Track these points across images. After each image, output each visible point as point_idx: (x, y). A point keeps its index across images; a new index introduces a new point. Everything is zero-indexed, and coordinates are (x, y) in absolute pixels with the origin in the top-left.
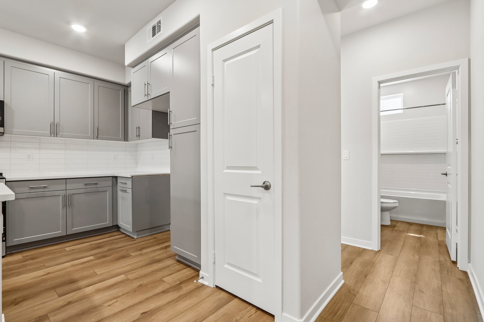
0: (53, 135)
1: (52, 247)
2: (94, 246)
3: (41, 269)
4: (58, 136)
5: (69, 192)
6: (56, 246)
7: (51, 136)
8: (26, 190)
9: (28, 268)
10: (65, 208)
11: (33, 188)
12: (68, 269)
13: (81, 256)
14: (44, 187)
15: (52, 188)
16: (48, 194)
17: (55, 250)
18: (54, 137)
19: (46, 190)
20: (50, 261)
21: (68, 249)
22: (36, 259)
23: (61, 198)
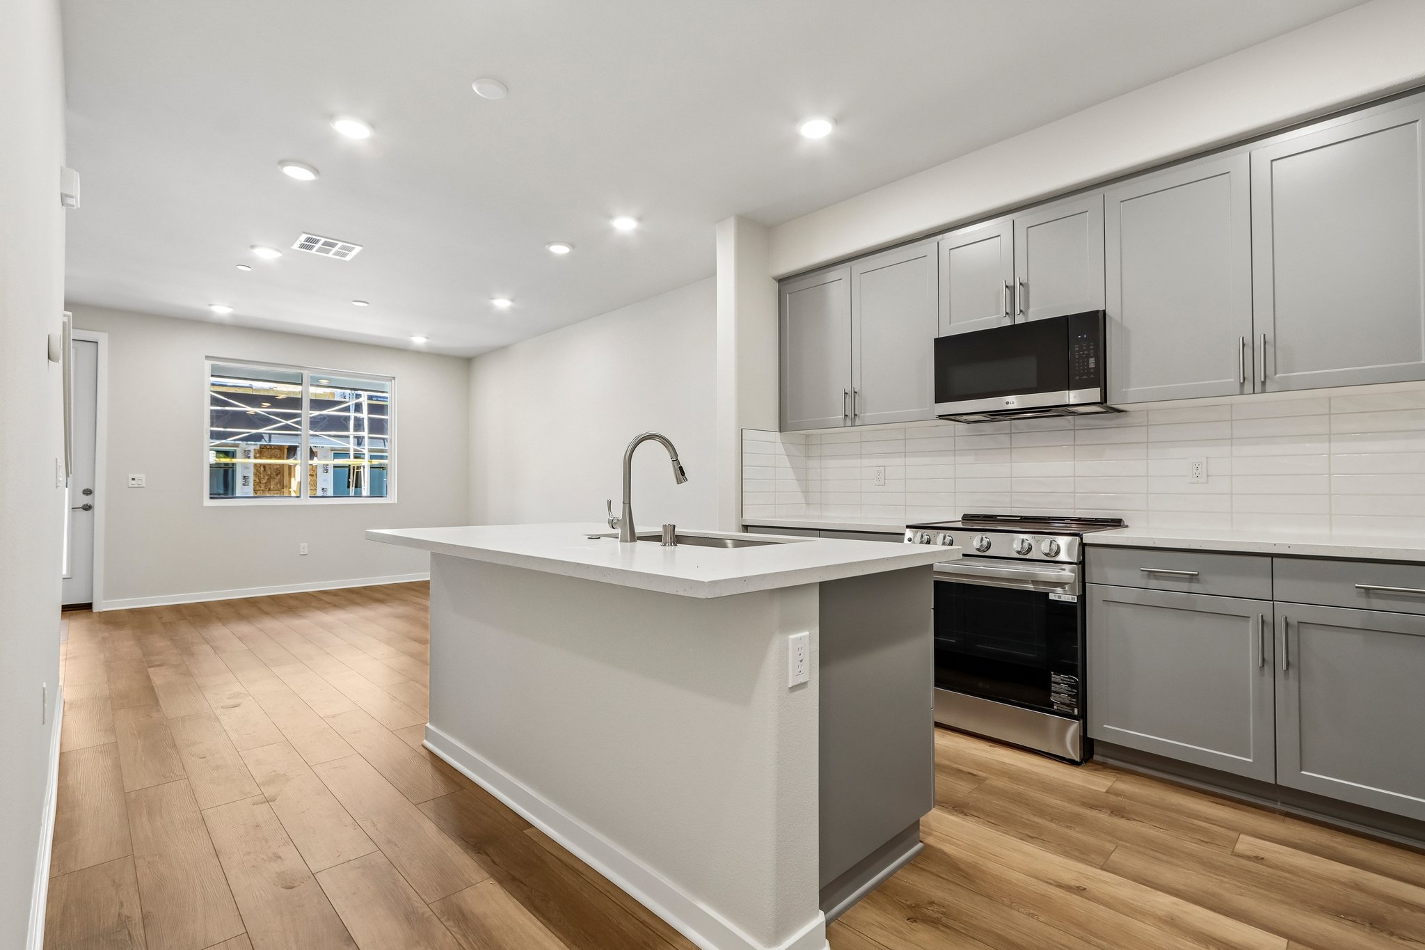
0: (1248, 387)
1: (1214, 805)
2: (1358, 898)
3: (1084, 861)
4: (1269, 386)
5: (1283, 611)
6: (1229, 806)
7: (1242, 393)
8: (1136, 577)
9: (1076, 834)
10: (1268, 670)
11: (1156, 574)
12: (1139, 923)
13: (1248, 903)
14: (1188, 576)
15: (1217, 583)
16: (1202, 603)
17: (1207, 820)
18: (1254, 393)
19: (1195, 587)
20: (1142, 849)
21: (1246, 844)
22: (1123, 817)
23: (1251, 630)
